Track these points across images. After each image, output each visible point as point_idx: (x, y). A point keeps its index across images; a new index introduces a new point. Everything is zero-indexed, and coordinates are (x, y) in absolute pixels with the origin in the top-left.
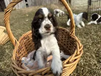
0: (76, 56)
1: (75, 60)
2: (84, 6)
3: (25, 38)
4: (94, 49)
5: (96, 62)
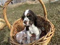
1: (51, 35)
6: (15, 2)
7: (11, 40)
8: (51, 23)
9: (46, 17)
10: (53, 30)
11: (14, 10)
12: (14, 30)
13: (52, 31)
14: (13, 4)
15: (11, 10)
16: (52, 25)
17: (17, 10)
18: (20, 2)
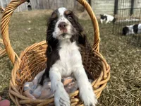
0: (102, 80)
3: (28, 53)
6: (36, 7)
7: (12, 89)
8: (105, 61)
10: (105, 76)
11: (31, 24)
12: (22, 68)
14: (33, 11)
15: (24, 23)
17: (39, 26)
18: (50, 8)
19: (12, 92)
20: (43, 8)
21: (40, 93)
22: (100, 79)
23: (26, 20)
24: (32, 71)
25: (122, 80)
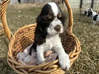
1: (75, 56)
2: (75, 8)
3: (20, 33)
4: (87, 48)
5: (90, 59)
6: (24, 2)
7: (9, 58)
9: (71, 30)
10: (78, 49)
11: (21, 13)
12: (16, 43)
13: (76, 52)
14: (22, 4)
15: (16, 12)
16: (79, 42)
17: (26, 14)
18: (34, 2)
19: (10, 60)
20: (29, 3)
21: (29, 60)
22: (75, 51)
23: (17, 11)
24: (22, 45)
25: (87, 53)
